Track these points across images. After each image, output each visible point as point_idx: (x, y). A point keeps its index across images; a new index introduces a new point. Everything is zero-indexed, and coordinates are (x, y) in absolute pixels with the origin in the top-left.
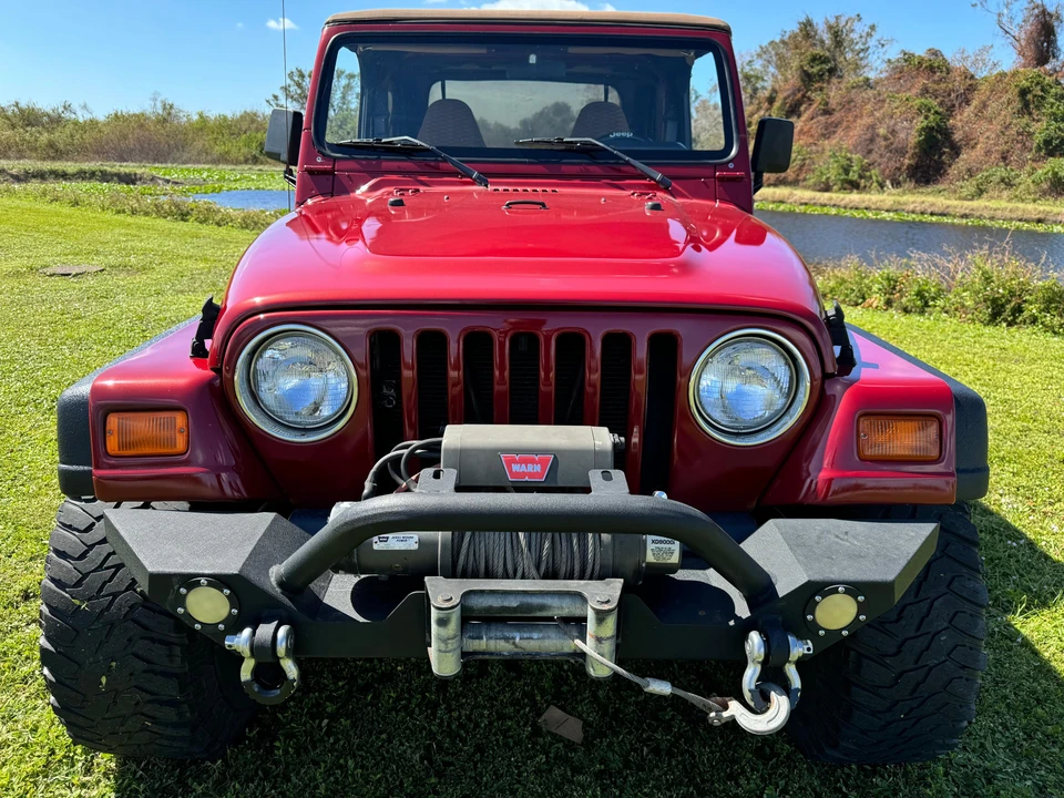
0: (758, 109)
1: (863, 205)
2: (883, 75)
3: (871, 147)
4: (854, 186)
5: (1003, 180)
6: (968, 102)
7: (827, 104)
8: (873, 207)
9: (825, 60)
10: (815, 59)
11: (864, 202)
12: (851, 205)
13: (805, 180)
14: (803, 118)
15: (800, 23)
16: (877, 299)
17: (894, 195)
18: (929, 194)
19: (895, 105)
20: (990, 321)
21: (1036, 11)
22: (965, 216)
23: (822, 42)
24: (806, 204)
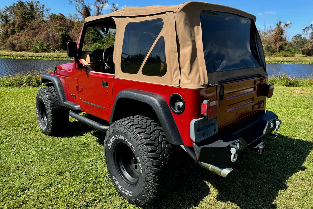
0: (10, 27)
2: (48, 19)
3: (49, 39)
4: (45, 51)
6: (72, 28)
7: (32, 26)
8: (52, 56)
9: (29, 14)
10: (25, 13)
11: (49, 55)
12: (45, 56)
13: (30, 49)
14: (26, 31)
17: (58, 53)
19: (54, 28)
21: (84, 7)
23: (27, 8)
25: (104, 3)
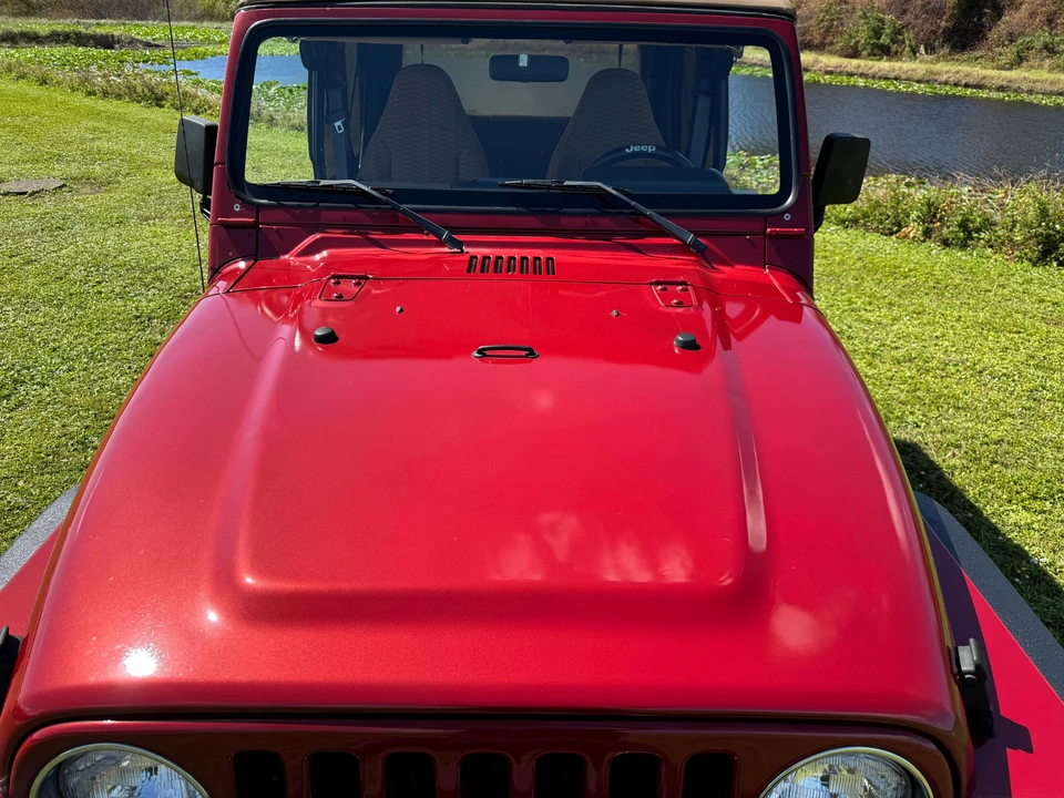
1: (893, 75)
3: (905, 6)
4: (884, 51)
5: (1046, 47)
8: (904, 76)
11: (893, 70)
12: (879, 74)
13: (832, 43)
16: (914, 229)
17: (927, 62)
18: (964, 61)
20: (1039, 259)
22: (1001, 89)
24: (831, 73)
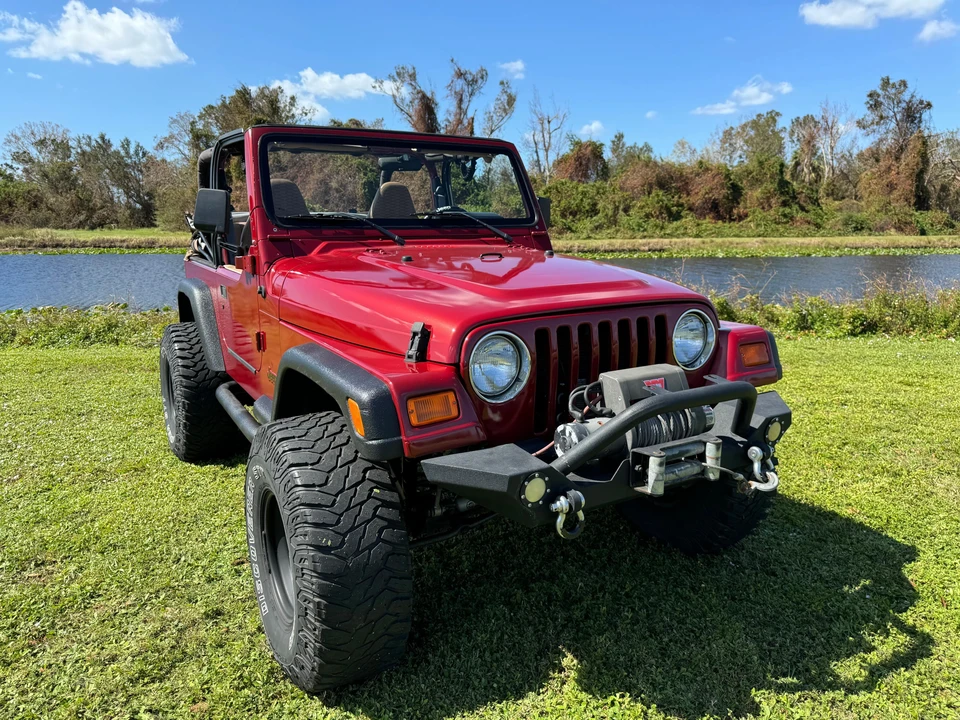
3: (327, 198)
7: (279, 162)
15: (237, 91)
19: (339, 164)
21: (419, 95)
23: (261, 108)
25: (476, 81)
